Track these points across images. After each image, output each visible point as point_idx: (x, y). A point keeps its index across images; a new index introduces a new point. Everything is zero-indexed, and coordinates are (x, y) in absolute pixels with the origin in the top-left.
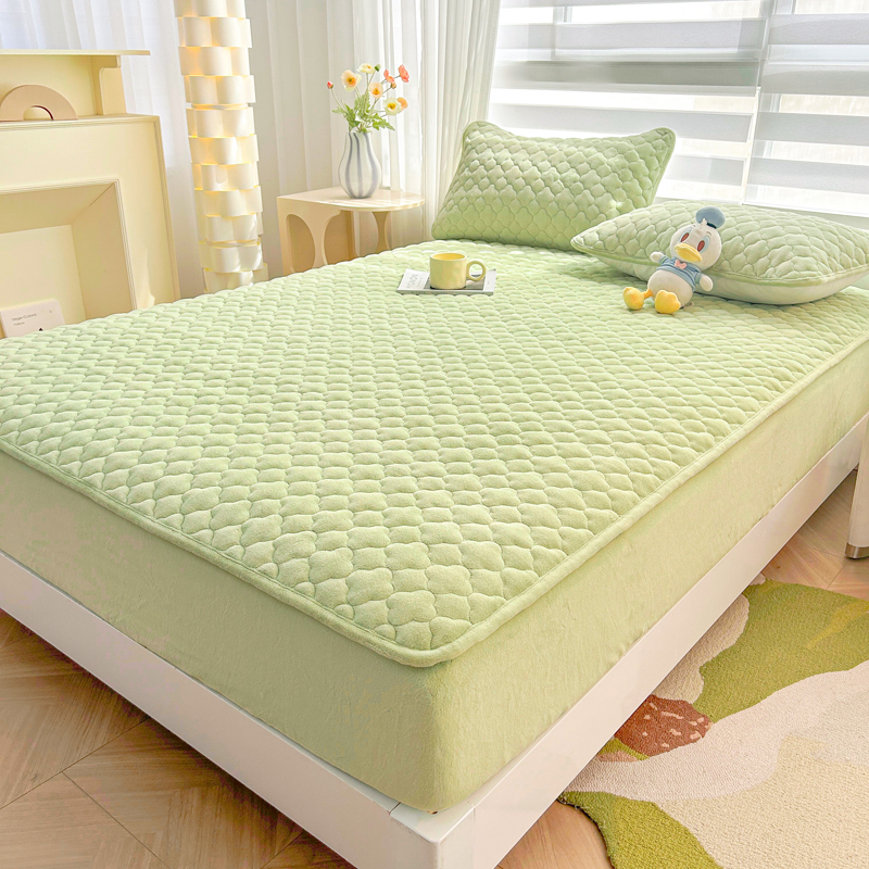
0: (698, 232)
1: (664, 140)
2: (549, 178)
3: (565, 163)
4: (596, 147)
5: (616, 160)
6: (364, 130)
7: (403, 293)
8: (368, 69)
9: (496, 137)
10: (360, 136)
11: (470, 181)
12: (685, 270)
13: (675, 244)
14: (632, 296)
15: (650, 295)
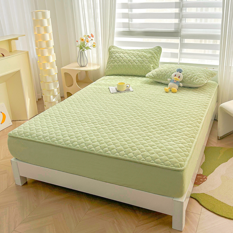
0: (178, 74)
1: (159, 49)
2: (134, 60)
3: (138, 56)
4: (144, 52)
5: (150, 55)
6: (84, 50)
7: (112, 93)
8: (86, 37)
9: (118, 50)
10: (83, 52)
11: (114, 61)
12: (177, 82)
13: (173, 77)
14: (167, 89)
15: (170, 88)
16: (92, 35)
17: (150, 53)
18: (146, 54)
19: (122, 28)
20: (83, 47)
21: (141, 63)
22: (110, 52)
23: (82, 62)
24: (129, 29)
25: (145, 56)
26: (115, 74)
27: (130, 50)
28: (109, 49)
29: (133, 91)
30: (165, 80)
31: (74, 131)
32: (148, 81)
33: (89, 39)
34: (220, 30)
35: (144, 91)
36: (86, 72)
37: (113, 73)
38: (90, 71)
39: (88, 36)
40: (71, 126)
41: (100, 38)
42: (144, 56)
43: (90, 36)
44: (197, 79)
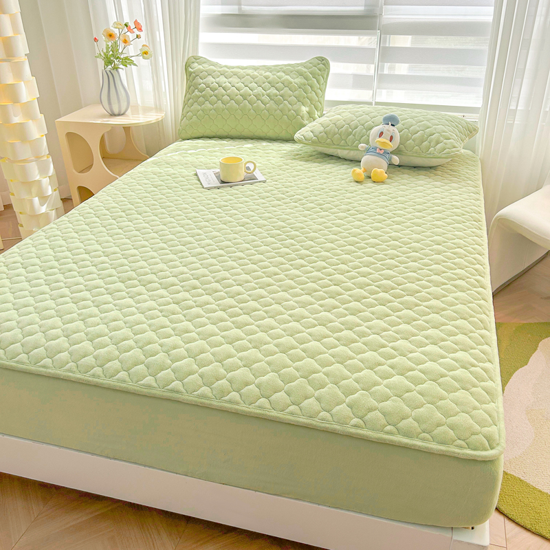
0: (388, 131)
1: (324, 64)
2: (259, 94)
3: (267, 83)
4: (284, 72)
5: (299, 80)
6: (116, 68)
7: (209, 189)
8: (120, 27)
9: (212, 67)
10: (114, 72)
11: (201, 99)
12: (385, 154)
13: (374, 139)
14: (359, 174)
15: (365, 171)
16: (136, 23)
17: (301, 74)
18: (288, 77)
19: (220, 7)
20: (113, 60)
21: (277, 103)
22: (189, 74)
23: (112, 101)
24: (240, 9)
25: (287, 84)
26: (206, 134)
27: (246, 68)
28: (187, 66)
29: (264, 182)
30: (348, 149)
31: (105, 317)
32: (300, 152)
33: (131, 36)
35: (296, 179)
36: (127, 129)
37: (201, 132)
38: (138, 126)
39: (126, 25)
40: (93, 302)
41: (160, 35)
42: (285, 84)
43: (132, 26)
44: (438, 143)
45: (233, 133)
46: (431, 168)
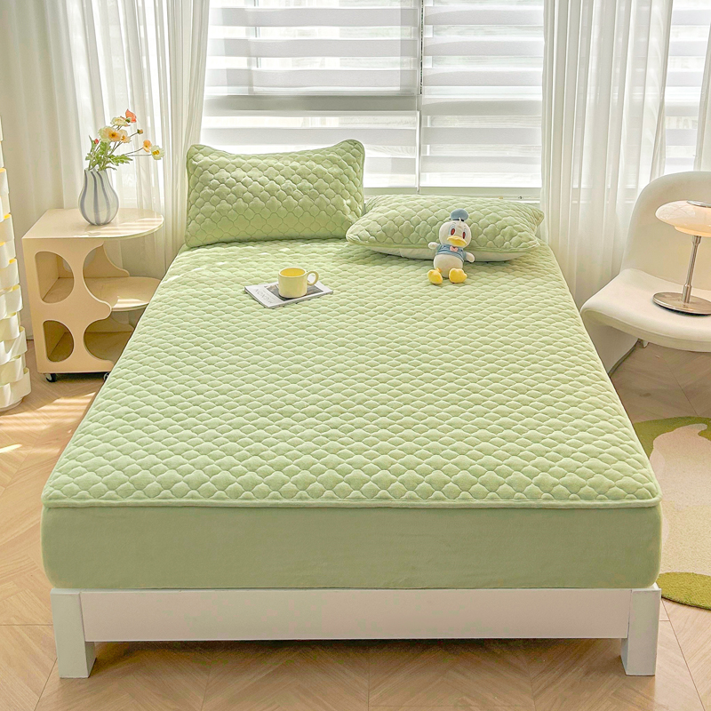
0: (460, 227)
1: (357, 148)
2: (289, 189)
3: (296, 175)
4: (314, 161)
5: (333, 169)
9: (222, 158)
11: (215, 197)
12: (458, 251)
13: (446, 236)
16: (129, 114)
17: (333, 162)
18: (320, 166)
19: (226, 88)
21: (312, 197)
22: (192, 168)
24: (251, 90)
25: (320, 175)
28: (189, 158)
34: (540, 89)
35: (365, 286)
42: (318, 175)
44: (512, 236)
45: (258, 235)
46: (505, 262)
